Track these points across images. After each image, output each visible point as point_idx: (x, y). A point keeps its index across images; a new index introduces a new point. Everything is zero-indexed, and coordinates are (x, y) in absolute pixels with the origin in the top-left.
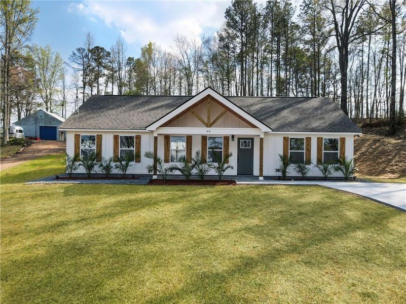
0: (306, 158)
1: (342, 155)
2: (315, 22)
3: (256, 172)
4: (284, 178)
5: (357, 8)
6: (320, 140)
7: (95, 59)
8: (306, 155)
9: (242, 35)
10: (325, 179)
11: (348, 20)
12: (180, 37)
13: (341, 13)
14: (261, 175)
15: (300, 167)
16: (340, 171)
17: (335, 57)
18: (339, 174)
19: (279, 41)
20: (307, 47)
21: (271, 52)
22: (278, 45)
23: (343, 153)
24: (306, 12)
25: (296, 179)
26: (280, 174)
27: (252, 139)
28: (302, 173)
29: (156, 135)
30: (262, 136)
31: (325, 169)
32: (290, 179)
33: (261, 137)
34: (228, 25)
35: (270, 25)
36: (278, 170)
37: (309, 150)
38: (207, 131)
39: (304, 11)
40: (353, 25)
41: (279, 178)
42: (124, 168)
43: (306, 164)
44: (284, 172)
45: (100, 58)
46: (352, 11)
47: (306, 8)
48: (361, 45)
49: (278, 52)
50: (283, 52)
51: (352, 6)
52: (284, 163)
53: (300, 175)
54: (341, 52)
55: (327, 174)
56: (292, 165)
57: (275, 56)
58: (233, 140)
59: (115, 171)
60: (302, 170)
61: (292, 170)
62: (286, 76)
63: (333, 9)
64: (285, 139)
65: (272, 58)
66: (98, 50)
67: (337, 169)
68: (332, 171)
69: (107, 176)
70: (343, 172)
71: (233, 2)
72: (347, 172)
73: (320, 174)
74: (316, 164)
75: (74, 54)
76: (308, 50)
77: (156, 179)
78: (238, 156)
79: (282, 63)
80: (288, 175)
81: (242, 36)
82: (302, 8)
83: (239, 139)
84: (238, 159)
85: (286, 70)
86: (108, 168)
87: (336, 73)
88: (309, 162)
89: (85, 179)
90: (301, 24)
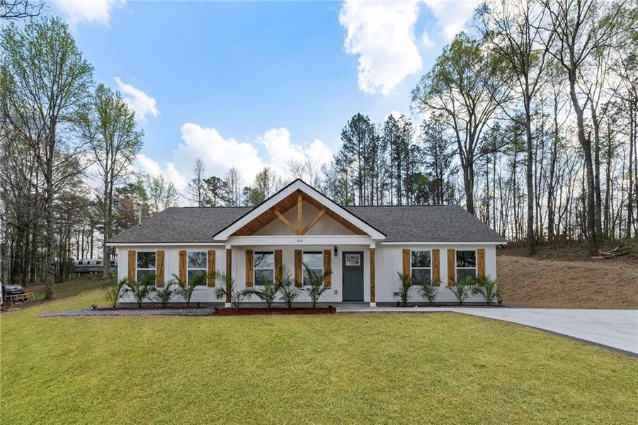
0: (433, 278)
1: (481, 273)
2: (437, 144)
3: (367, 298)
4: (405, 304)
5: (481, 124)
6: (450, 252)
7: (212, 190)
8: (433, 273)
9: (359, 158)
10: (461, 304)
11: (472, 137)
12: (294, 161)
13: (465, 130)
14: (373, 300)
15: (425, 289)
16: (479, 293)
17: (459, 180)
18: (479, 298)
19: (399, 166)
20: (428, 171)
21: (391, 177)
22: (399, 169)
23: (482, 270)
24: (426, 133)
25: (421, 305)
26: (399, 299)
27: (362, 253)
28: (429, 297)
29: (228, 247)
30: (373, 246)
31: (460, 291)
32: (413, 305)
33: (371, 247)
34: (345, 147)
35: (389, 148)
36: (396, 294)
37: (437, 267)
38: (298, 241)
39: (424, 132)
40: (477, 141)
41: (398, 305)
42: (188, 294)
43: (434, 285)
44: (404, 296)
45: (217, 189)
46: (476, 127)
47: (426, 128)
48: (485, 166)
49: (399, 177)
50: (404, 176)
51: (475, 122)
52: (404, 285)
53: (426, 300)
54: (466, 172)
55: (462, 298)
56: (415, 286)
57: (395, 182)
58: (336, 255)
59: (174, 299)
60: (428, 293)
61: (415, 294)
62: (408, 203)
63: (456, 125)
64: (406, 252)
65: (392, 183)
66: (214, 181)
67: (475, 291)
68: (469, 293)
69: (165, 305)
70: (483, 294)
71: (350, 122)
72: (489, 296)
73: (454, 299)
74: (447, 284)
75: (190, 185)
76: (430, 174)
77: (229, 308)
78: (343, 277)
79: (402, 188)
80: (409, 300)
81: (360, 160)
82: (423, 128)
83: (344, 253)
84: (343, 280)
85: (408, 197)
86: (167, 294)
87: (461, 198)
88: (437, 282)
89: (135, 309)
90: (422, 145)
